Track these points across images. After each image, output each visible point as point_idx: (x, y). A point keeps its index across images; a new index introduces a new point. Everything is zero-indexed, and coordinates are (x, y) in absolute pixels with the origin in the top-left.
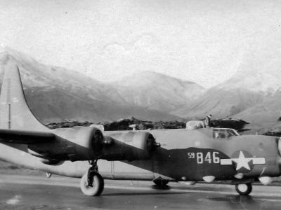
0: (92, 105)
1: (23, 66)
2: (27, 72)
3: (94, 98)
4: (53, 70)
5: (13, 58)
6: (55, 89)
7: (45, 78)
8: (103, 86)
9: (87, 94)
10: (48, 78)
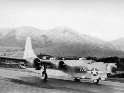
0: (101, 50)
1: (72, 34)
2: (73, 37)
3: (102, 48)
4: (84, 36)
5: (68, 31)
6: (85, 44)
7: (81, 39)
8: (106, 43)
9: (99, 46)
10: (82, 39)
